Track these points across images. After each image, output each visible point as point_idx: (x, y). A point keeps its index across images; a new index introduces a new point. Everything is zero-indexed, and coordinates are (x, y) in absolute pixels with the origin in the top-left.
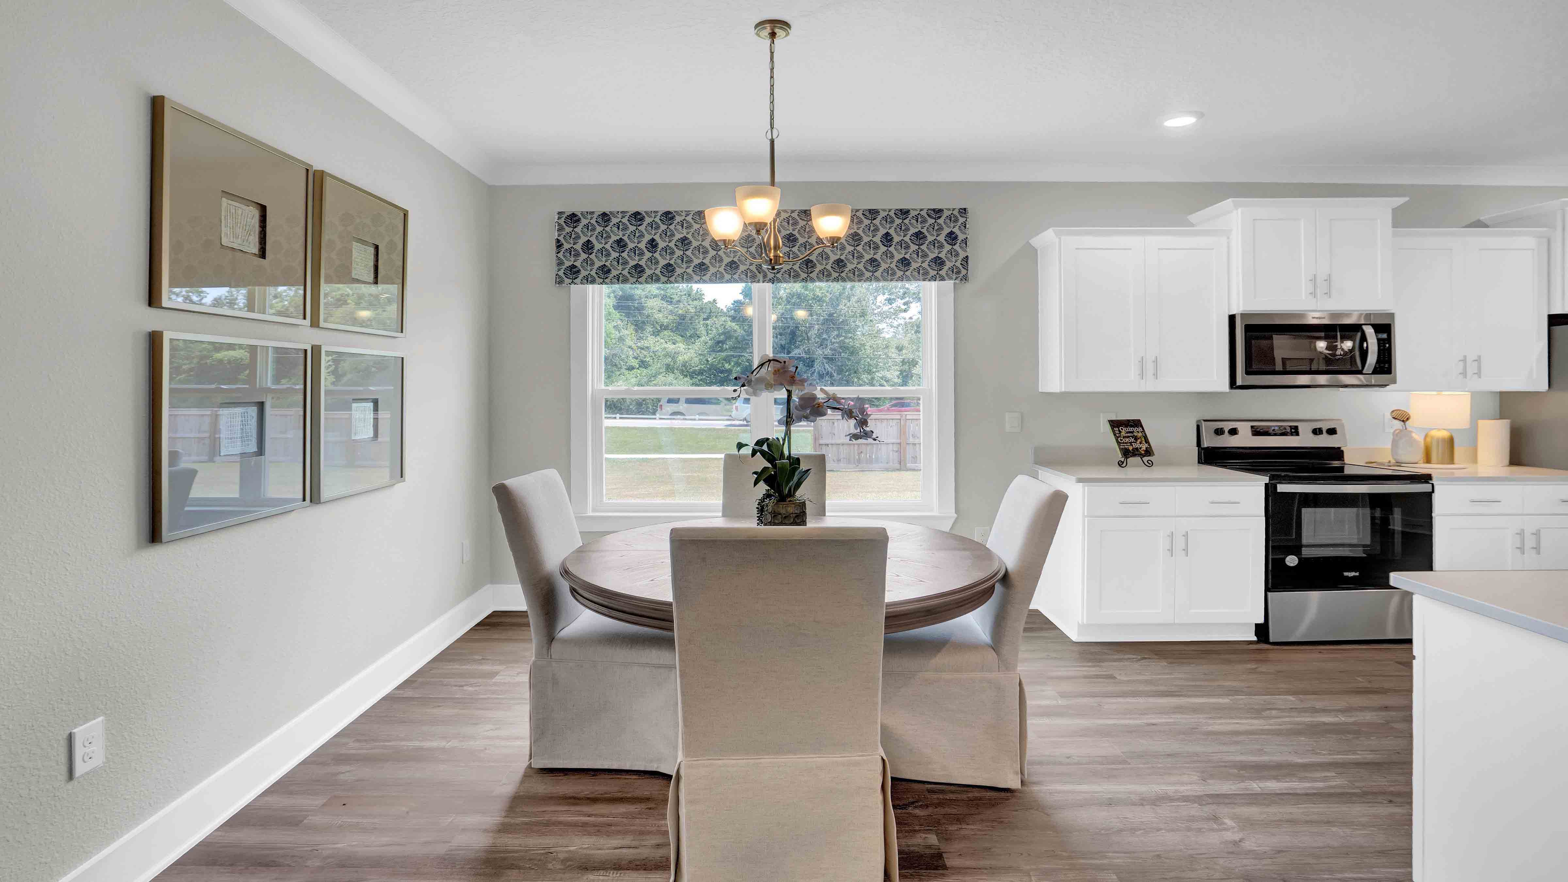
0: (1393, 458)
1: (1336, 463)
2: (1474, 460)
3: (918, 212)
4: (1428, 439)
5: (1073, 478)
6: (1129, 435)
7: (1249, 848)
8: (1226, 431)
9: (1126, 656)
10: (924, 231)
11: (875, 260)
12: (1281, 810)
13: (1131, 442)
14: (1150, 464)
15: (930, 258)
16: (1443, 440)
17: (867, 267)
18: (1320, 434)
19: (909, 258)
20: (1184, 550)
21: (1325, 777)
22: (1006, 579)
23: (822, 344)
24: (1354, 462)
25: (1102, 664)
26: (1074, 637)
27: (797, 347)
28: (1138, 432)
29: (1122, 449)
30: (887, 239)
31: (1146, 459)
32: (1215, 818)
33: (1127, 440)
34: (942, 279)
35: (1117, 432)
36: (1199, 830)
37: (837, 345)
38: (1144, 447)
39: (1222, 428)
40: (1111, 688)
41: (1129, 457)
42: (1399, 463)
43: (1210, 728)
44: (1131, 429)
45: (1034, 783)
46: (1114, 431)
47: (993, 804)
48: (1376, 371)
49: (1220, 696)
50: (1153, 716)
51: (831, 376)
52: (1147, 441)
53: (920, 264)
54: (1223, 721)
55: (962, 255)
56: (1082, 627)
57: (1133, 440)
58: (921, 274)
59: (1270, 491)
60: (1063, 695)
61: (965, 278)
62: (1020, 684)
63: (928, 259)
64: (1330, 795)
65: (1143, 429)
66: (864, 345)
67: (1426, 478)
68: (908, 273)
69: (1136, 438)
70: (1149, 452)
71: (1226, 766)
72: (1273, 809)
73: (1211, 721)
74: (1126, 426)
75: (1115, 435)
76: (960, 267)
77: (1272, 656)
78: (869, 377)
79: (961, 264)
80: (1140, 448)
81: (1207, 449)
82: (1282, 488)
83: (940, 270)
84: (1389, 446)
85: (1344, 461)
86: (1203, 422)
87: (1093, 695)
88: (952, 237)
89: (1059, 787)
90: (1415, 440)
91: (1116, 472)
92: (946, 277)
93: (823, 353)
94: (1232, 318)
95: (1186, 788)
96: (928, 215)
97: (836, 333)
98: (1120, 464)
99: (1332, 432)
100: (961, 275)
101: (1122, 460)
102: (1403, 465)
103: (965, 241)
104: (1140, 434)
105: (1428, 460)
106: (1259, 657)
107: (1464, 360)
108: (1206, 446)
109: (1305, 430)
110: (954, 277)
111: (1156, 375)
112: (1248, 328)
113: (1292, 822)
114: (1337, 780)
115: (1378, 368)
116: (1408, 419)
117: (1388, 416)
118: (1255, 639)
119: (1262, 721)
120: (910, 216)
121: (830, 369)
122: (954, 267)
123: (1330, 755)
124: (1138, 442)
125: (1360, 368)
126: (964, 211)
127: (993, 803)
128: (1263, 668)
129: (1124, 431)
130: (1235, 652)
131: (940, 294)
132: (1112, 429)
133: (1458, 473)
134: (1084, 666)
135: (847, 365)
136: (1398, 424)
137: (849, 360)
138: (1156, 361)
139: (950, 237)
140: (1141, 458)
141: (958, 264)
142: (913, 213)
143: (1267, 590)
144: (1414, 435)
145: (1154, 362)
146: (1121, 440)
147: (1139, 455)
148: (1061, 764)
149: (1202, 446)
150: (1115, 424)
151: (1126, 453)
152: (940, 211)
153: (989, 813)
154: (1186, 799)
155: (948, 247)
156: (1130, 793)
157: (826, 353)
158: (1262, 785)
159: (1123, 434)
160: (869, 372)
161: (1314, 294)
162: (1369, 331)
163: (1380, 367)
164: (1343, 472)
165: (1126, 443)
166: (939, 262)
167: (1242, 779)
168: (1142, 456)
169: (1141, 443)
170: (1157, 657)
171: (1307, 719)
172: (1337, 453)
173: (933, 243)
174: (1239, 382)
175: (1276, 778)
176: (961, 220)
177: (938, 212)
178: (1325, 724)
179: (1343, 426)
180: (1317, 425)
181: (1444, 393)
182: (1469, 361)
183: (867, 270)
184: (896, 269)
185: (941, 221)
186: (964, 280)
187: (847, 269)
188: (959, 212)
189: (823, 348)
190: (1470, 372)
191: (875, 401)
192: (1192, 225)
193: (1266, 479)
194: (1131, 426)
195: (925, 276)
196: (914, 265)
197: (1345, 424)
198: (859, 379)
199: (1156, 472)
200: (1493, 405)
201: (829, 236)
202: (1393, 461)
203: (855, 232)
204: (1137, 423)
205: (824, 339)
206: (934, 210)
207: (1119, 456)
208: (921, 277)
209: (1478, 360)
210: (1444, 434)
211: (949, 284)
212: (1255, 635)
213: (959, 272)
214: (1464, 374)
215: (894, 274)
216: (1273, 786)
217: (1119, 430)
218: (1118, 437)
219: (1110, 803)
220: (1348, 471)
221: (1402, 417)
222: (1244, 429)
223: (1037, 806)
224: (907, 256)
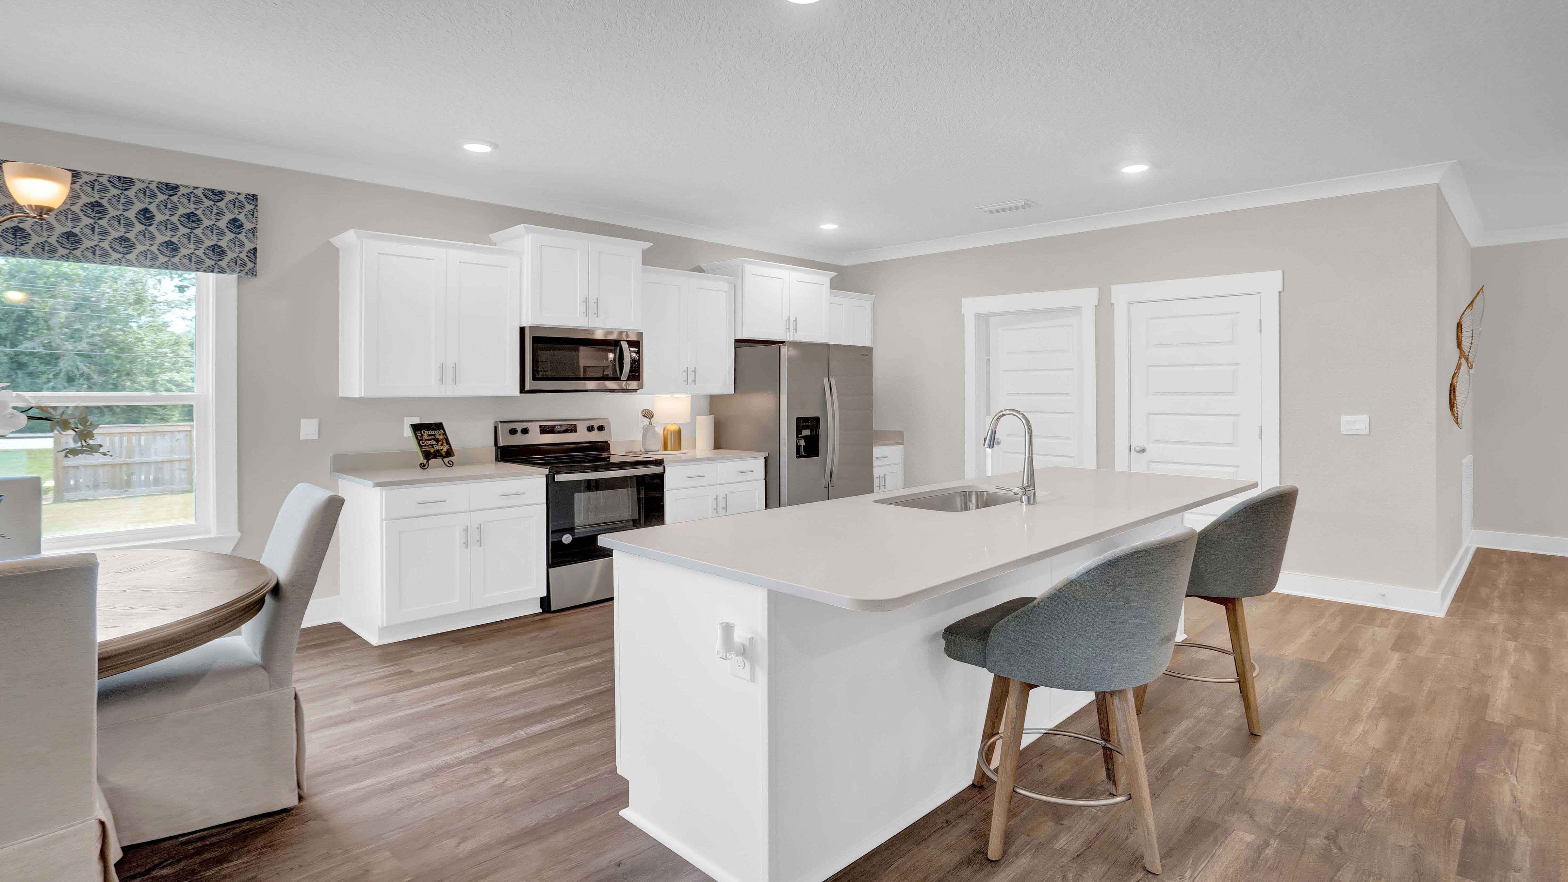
0: (644, 449)
1: (605, 454)
2: (694, 447)
3: (191, 190)
4: (666, 432)
5: (371, 483)
6: (431, 437)
7: (510, 785)
8: (519, 432)
9: (425, 650)
10: (199, 212)
11: (127, 240)
12: (539, 746)
13: (433, 445)
14: (451, 465)
15: (206, 246)
16: (675, 431)
17: (114, 247)
18: (592, 431)
19: (177, 243)
20: (478, 541)
21: (576, 709)
22: (276, 590)
23: (74, 336)
24: (617, 453)
25: (401, 661)
26: (374, 641)
27: (31, 339)
28: (440, 435)
29: (424, 451)
30: (146, 215)
31: (446, 460)
32: (486, 770)
33: (429, 443)
34: (222, 271)
35: (419, 435)
36: (472, 785)
37: (98, 338)
38: (445, 448)
39: (515, 429)
40: (407, 682)
41: (430, 460)
42: (647, 452)
43: (493, 695)
44: (433, 432)
45: (316, 794)
46: (416, 434)
47: (263, 831)
48: (630, 378)
49: (504, 666)
50: (443, 698)
51: (88, 378)
52: (448, 443)
53: (192, 251)
54: (505, 686)
55: (249, 246)
56: (383, 630)
57: (434, 442)
58: (193, 262)
59: (550, 479)
60: (356, 701)
61: (253, 273)
62: (296, 697)
63: (204, 247)
64: (580, 722)
65: (444, 431)
66: (141, 340)
67: (660, 462)
68: (176, 260)
69: (438, 441)
70: (449, 453)
71: (502, 724)
72: (533, 748)
73: (493, 689)
74: (428, 430)
75: (417, 438)
76: (246, 259)
77: (553, 622)
78: (150, 379)
79: (247, 256)
80: (442, 450)
81: (503, 449)
82: (559, 478)
83: (219, 260)
84: (641, 438)
85: (610, 452)
86: (500, 424)
87: (385, 694)
88: (236, 225)
89: (342, 790)
90: (658, 434)
91: (419, 474)
92: (227, 269)
93: (76, 347)
94: (522, 330)
95: (463, 753)
96: (204, 195)
97: (96, 323)
98: (423, 466)
99: (601, 428)
100: (247, 269)
101: (425, 462)
102: (649, 453)
103: (254, 231)
104: (441, 437)
105: (665, 449)
106: (543, 625)
107: (687, 371)
108: (501, 445)
109: (582, 427)
110: (238, 269)
111: (455, 380)
112: (536, 340)
113: (546, 753)
114: (584, 710)
115: (631, 376)
116: (652, 417)
117: (640, 415)
118: (541, 611)
119: (536, 678)
120: (180, 193)
121: (85, 369)
122: (238, 259)
123: (582, 691)
124: (440, 444)
125: (619, 376)
126: (253, 198)
127: (265, 829)
128: (544, 634)
129: (426, 434)
130: (524, 625)
131: (218, 287)
132: (415, 433)
133: (684, 457)
134: (384, 667)
135: (115, 365)
136: (647, 421)
137: (118, 358)
138: (455, 368)
139: (234, 225)
140: (443, 459)
141: (243, 256)
142: (183, 191)
143: (549, 566)
144: (656, 429)
145: (453, 368)
146: (423, 443)
147: (440, 456)
148: (346, 767)
149: (499, 446)
150: (416, 428)
151: (428, 455)
152: (221, 193)
153: (260, 841)
154: (463, 762)
155: (230, 236)
156: (413, 773)
157: (80, 348)
158: (528, 731)
159: (425, 437)
160: (149, 373)
161: (586, 313)
162: (625, 345)
163: (632, 375)
164: (609, 461)
165: (427, 446)
166: (218, 251)
167: (512, 730)
168: (443, 457)
169: (442, 445)
170: (454, 644)
171: (570, 668)
172: (604, 446)
173: (211, 228)
174: (527, 388)
175: (540, 722)
176: (249, 207)
177: (219, 194)
178: (583, 668)
179: (609, 423)
180: (591, 423)
181: (675, 396)
182: (689, 372)
183: (114, 250)
184: (158, 254)
185: (222, 204)
186: (250, 273)
187: (83, 247)
188: (246, 198)
189: (75, 342)
190: (690, 380)
191: (159, 409)
192: (495, 244)
193: (546, 471)
194: (433, 429)
195: (198, 265)
196: (184, 251)
197: (611, 422)
198: (134, 382)
199: (456, 471)
200: (705, 405)
201: (34, 203)
202: (643, 450)
203: (97, 202)
204: (439, 426)
205: (77, 330)
206: (212, 191)
207: (421, 459)
208: (194, 266)
209: (695, 371)
210: (674, 428)
211: (231, 279)
212: (541, 608)
213: (244, 265)
214: (687, 381)
215: (155, 258)
216: (537, 728)
217: (421, 433)
218: (420, 440)
219: (392, 788)
220: (613, 460)
221: (648, 415)
222: (534, 428)
223: (318, 816)
224: (174, 240)
